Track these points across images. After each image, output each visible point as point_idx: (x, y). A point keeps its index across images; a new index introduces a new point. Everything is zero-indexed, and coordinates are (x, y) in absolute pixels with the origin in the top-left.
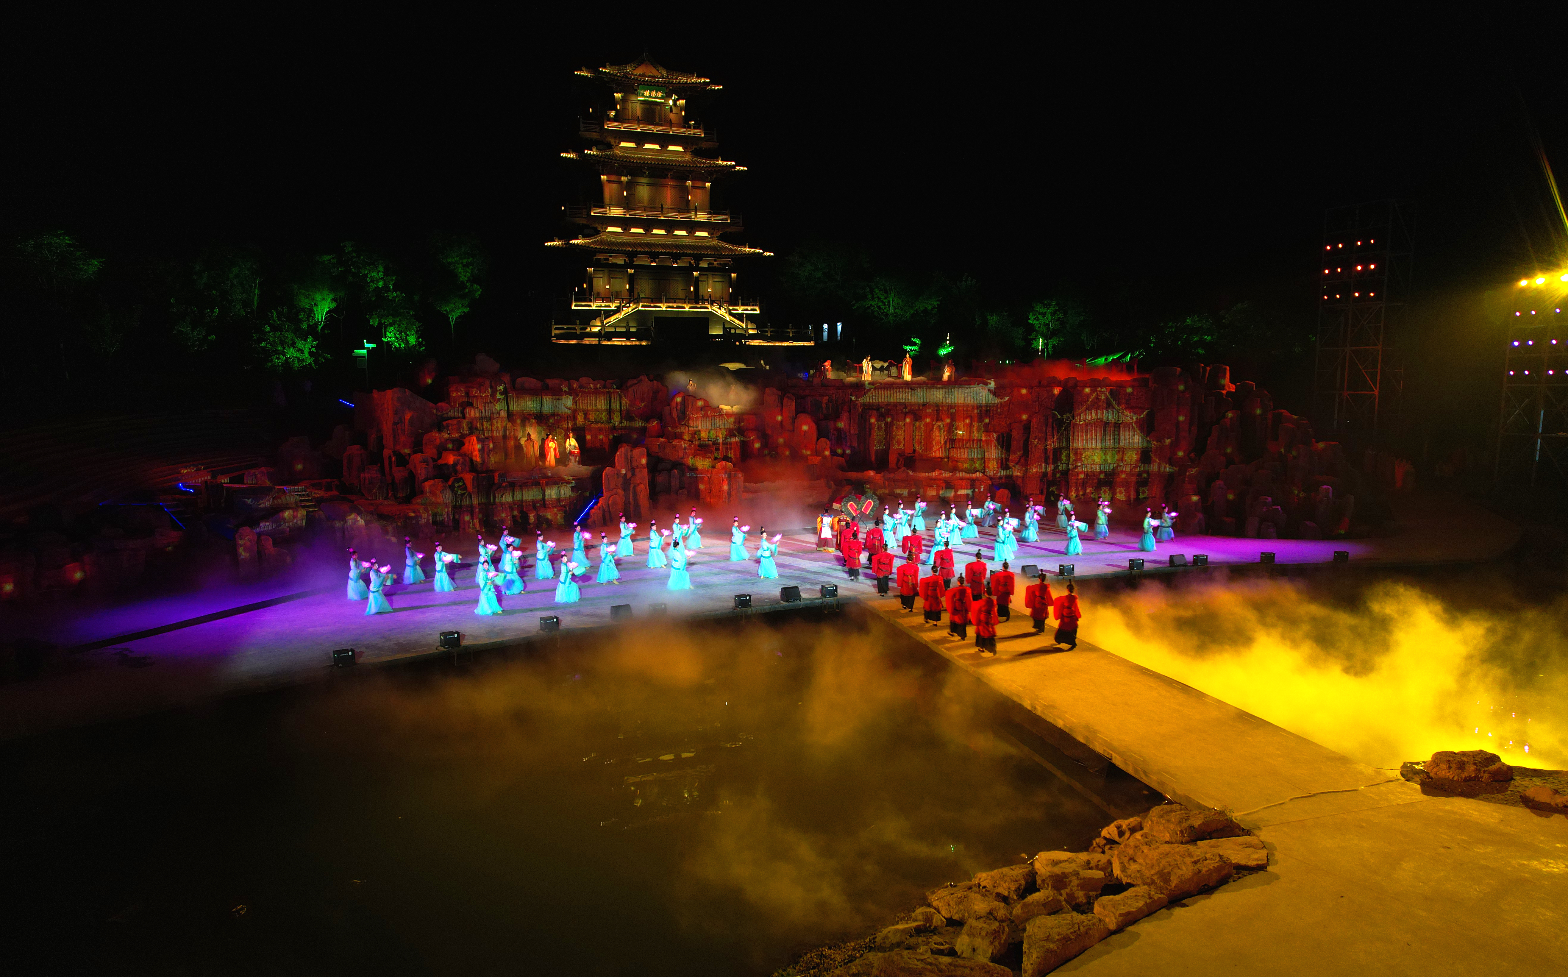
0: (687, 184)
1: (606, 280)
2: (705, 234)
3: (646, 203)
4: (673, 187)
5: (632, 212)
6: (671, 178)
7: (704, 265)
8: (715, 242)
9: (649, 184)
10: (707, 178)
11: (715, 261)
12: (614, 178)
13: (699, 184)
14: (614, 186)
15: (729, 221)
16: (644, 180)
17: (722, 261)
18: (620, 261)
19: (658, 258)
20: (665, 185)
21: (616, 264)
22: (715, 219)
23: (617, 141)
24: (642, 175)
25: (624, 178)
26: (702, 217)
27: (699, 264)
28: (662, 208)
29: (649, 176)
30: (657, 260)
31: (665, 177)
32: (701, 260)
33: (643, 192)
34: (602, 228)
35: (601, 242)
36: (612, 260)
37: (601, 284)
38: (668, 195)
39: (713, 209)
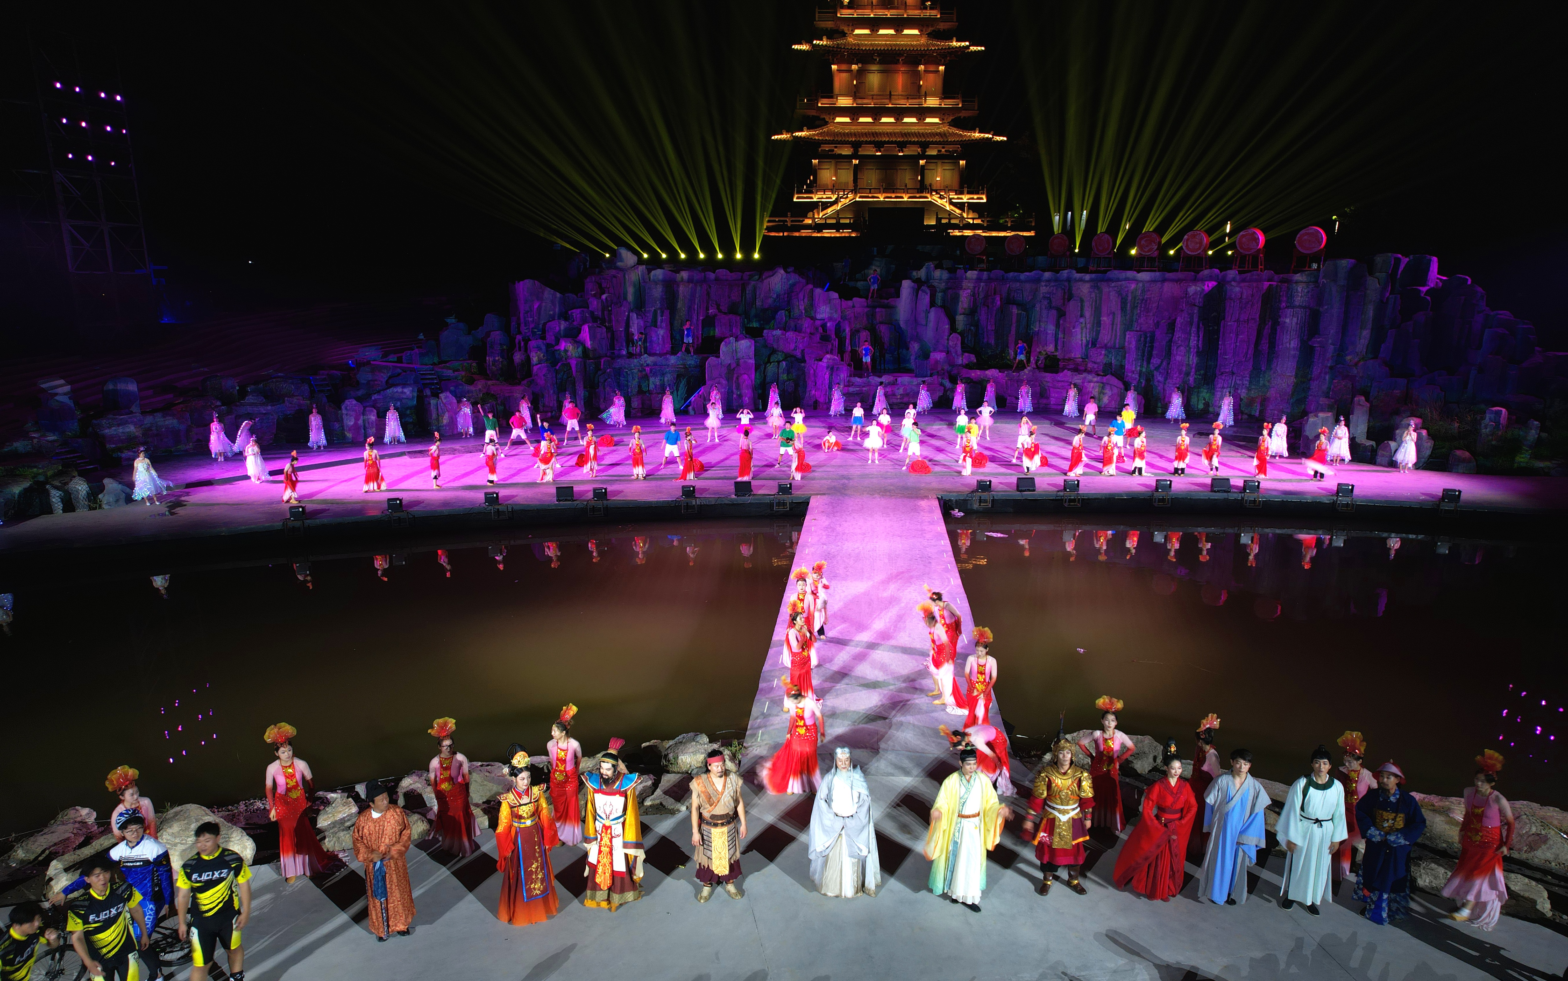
0: (920, 69)
1: (833, 171)
2: (936, 120)
3: (876, 91)
4: (904, 72)
5: (860, 101)
6: (903, 63)
7: (933, 152)
8: (945, 128)
9: (881, 71)
10: (941, 60)
11: (943, 148)
12: (844, 67)
13: (932, 68)
14: (845, 75)
15: (960, 106)
16: (874, 67)
17: (951, 148)
18: (846, 151)
19: (883, 147)
20: (896, 71)
21: (841, 154)
22: (948, 103)
23: (850, 29)
24: (873, 62)
25: (854, 67)
26: (932, 102)
27: (926, 152)
28: (890, 95)
29: (880, 63)
30: (882, 149)
31: (897, 62)
32: (928, 147)
33: (874, 79)
34: (830, 118)
35: (829, 133)
36: (838, 151)
37: (827, 175)
38: (900, 81)
39: (946, 94)
